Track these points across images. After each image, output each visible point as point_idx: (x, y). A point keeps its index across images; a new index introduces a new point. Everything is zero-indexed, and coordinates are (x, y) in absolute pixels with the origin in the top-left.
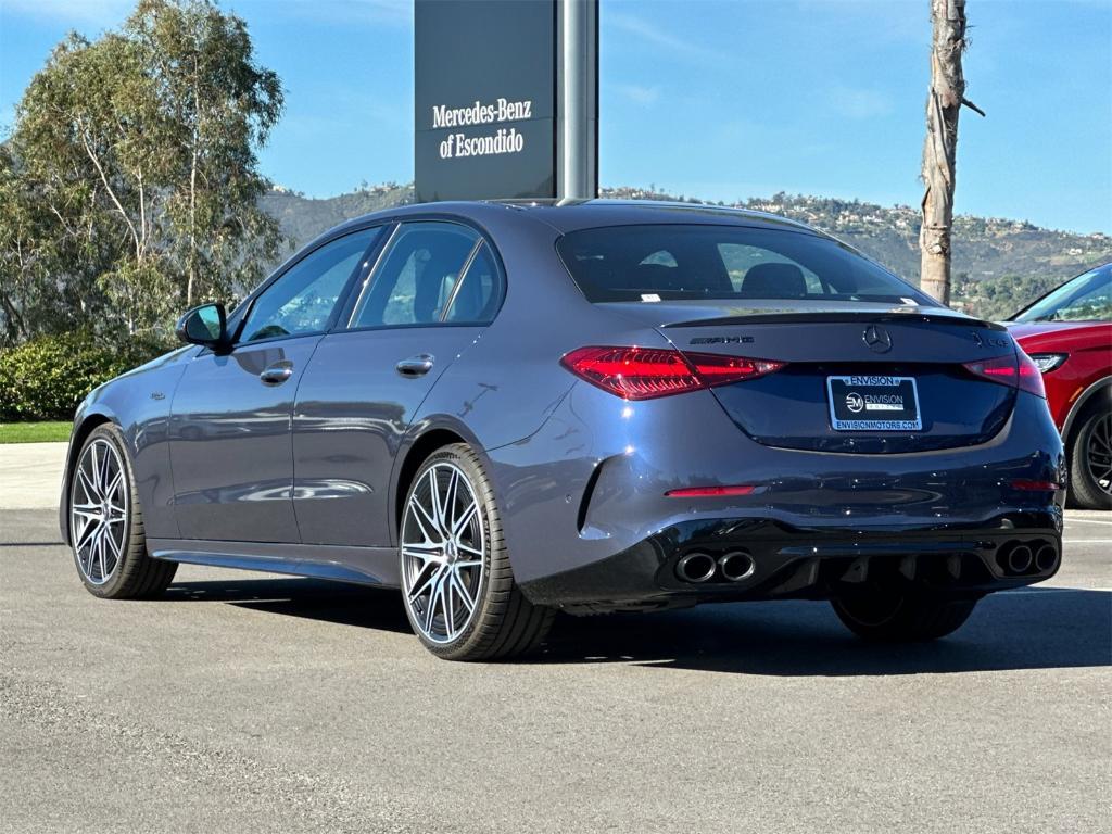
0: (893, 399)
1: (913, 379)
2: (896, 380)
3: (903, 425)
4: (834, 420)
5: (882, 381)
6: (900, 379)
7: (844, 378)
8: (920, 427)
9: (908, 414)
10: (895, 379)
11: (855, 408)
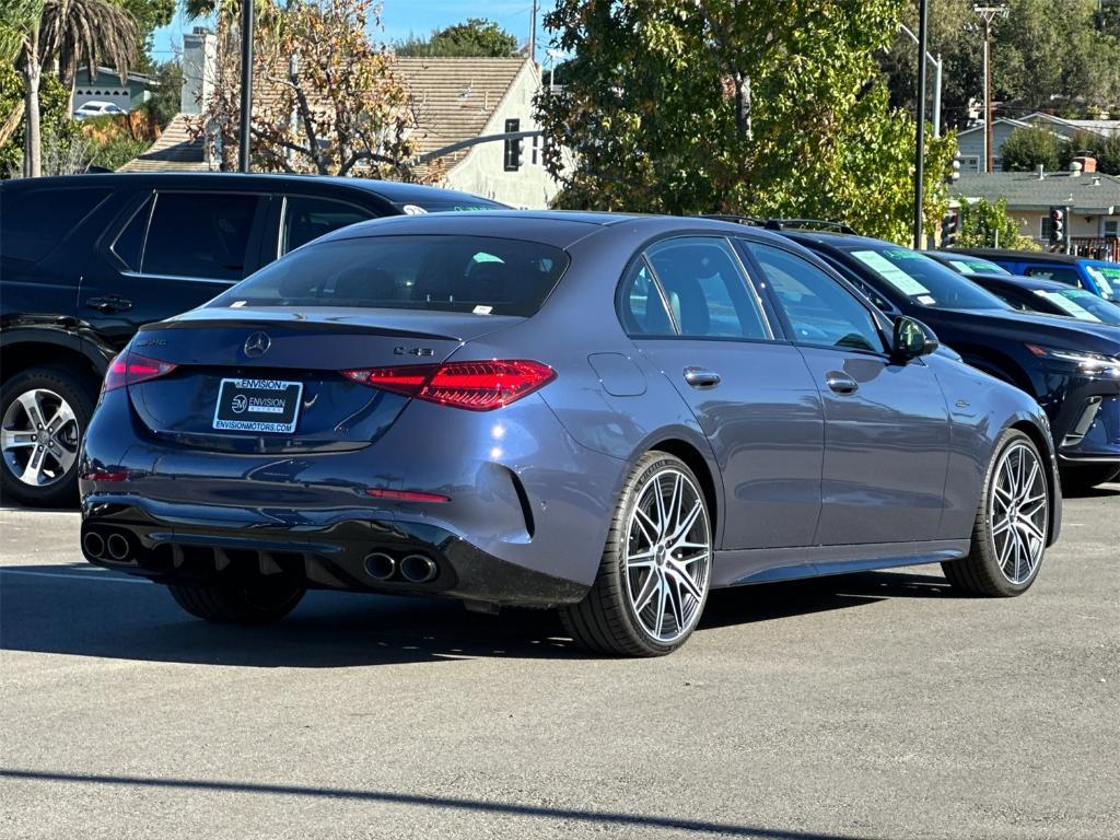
0: (276, 403)
1: (301, 384)
2: (284, 385)
3: (277, 427)
4: (216, 420)
5: (271, 385)
6: (288, 383)
7: (236, 381)
8: (293, 430)
9: (285, 418)
10: (283, 383)
11: (238, 409)
